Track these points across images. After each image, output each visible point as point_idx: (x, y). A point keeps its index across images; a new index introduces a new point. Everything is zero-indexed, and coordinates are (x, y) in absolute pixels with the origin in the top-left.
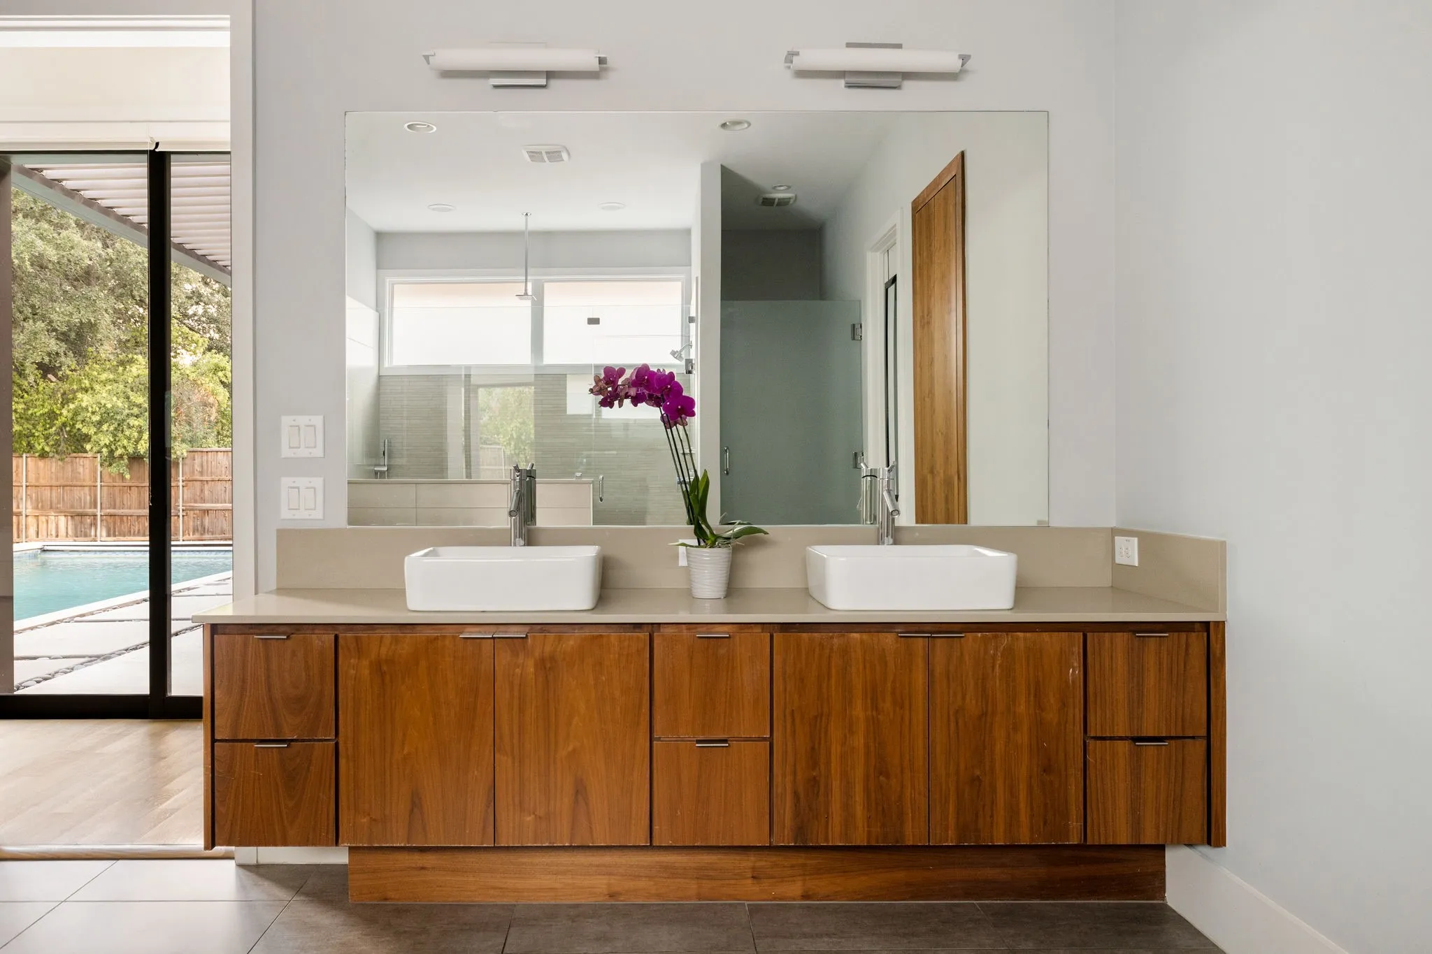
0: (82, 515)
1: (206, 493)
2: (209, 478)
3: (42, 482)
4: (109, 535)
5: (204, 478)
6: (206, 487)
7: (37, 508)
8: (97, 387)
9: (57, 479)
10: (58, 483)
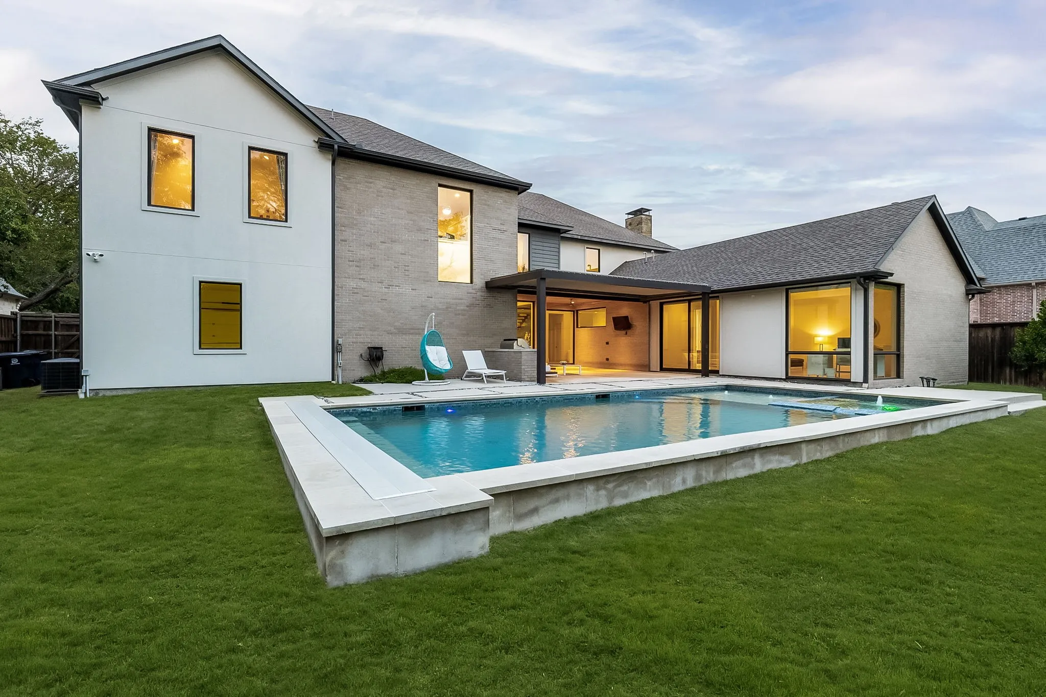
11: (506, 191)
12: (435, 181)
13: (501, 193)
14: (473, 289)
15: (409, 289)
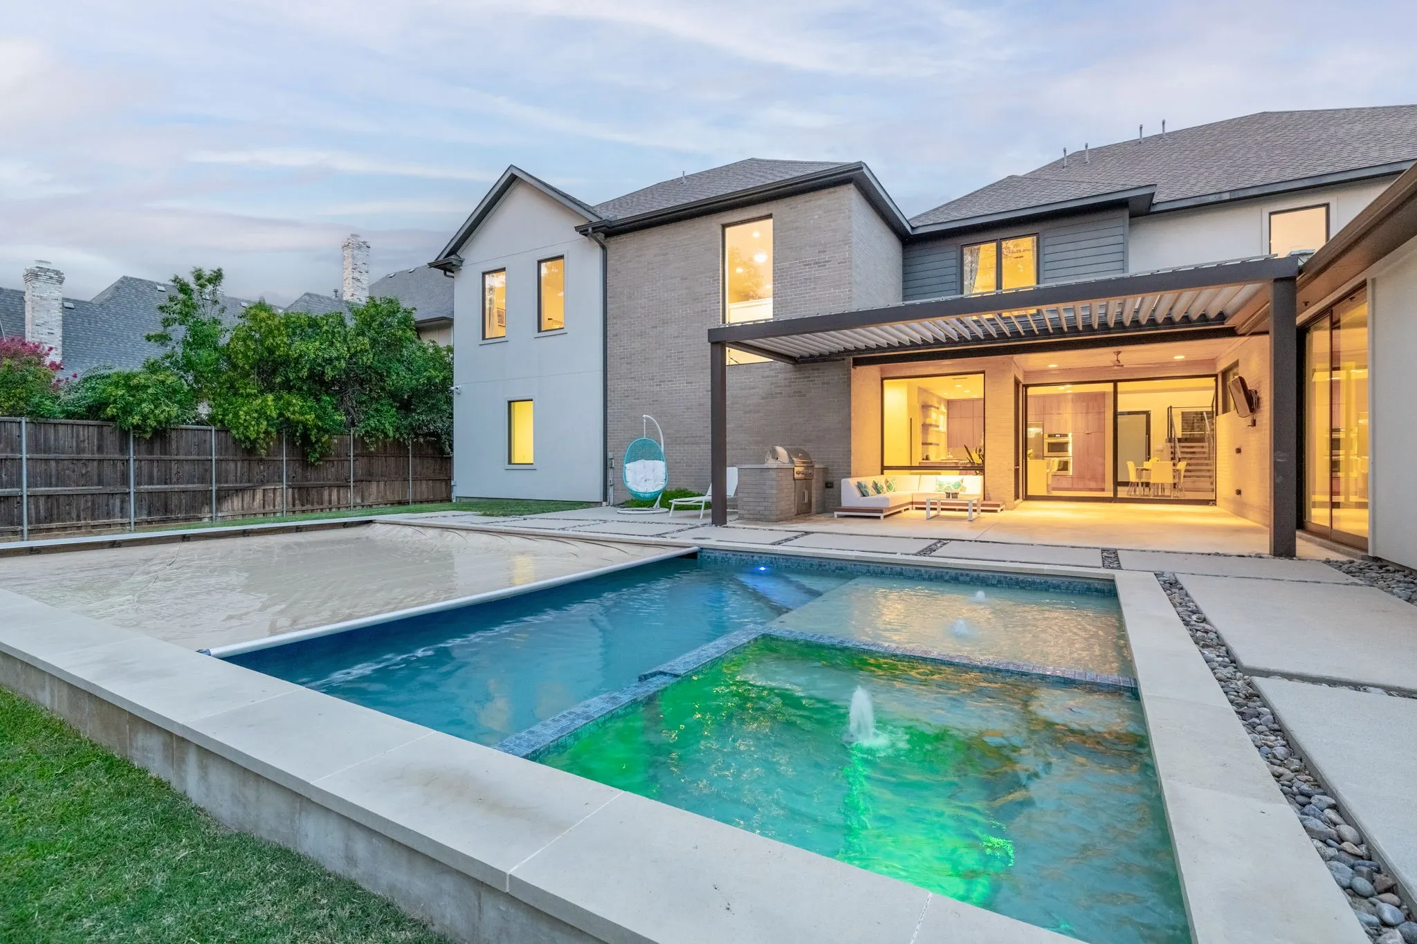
11: (829, 193)
12: (715, 222)
13: (820, 199)
14: (771, 370)
15: (683, 383)
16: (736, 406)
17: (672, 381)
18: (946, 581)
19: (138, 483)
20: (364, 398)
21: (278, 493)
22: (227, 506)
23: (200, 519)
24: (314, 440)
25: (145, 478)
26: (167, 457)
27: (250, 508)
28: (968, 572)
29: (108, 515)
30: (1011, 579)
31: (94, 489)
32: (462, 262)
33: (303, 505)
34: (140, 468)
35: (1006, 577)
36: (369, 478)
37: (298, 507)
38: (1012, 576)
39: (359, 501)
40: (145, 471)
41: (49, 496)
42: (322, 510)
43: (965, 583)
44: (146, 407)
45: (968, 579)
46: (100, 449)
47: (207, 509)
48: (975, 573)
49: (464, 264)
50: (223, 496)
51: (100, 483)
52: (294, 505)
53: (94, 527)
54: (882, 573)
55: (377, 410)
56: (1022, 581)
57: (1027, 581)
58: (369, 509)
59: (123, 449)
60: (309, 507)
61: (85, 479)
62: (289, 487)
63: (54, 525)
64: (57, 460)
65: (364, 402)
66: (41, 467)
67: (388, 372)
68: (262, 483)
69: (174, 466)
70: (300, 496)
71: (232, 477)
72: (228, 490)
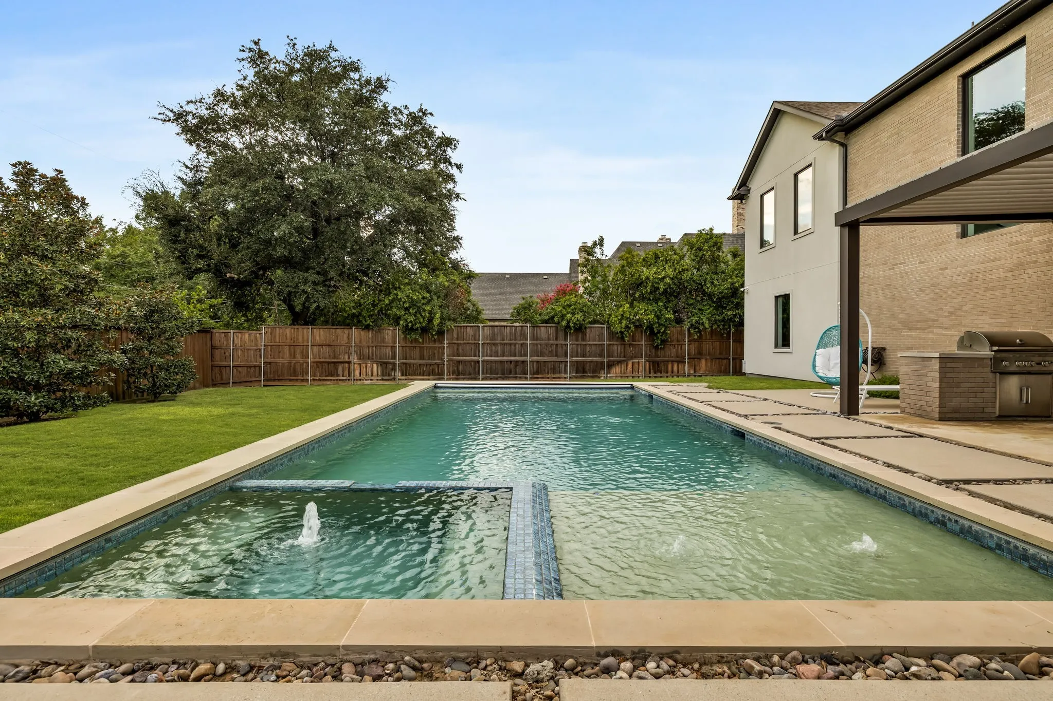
0: (386, 363)
1: (460, 350)
2: (462, 342)
3: (364, 344)
4: (402, 375)
5: (459, 342)
6: (460, 348)
7: (360, 359)
8: (402, 287)
9: (372, 342)
10: (372, 345)
15: (916, 264)
16: (975, 283)
17: (904, 263)
18: (931, 523)
19: (572, 356)
20: (692, 301)
21: (641, 365)
22: (613, 370)
23: (599, 377)
24: (656, 331)
25: (575, 354)
26: (584, 343)
27: (625, 373)
28: (957, 519)
29: (560, 373)
30: (1016, 547)
31: (554, 359)
32: (749, 190)
33: (655, 373)
34: (573, 349)
35: (1008, 543)
36: (699, 357)
37: (652, 374)
38: (1019, 544)
39: (692, 372)
40: (575, 350)
41: (538, 362)
42: (667, 377)
43: (952, 532)
44: (569, 316)
45: (957, 528)
46: (557, 339)
47: (603, 372)
48: (966, 523)
49: (751, 191)
50: (611, 365)
51: (556, 356)
52: (650, 373)
53: (554, 378)
54: (868, 491)
55: (700, 310)
56: (1034, 557)
57: (1041, 560)
58: (699, 378)
59: (566, 339)
60: (659, 374)
61: (551, 354)
62: (646, 361)
63: (539, 376)
64: (541, 344)
65: (692, 304)
66: (535, 348)
67: (705, 282)
68: (632, 358)
69: (588, 348)
70: (653, 366)
71: (615, 354)
72: (614, 361)
